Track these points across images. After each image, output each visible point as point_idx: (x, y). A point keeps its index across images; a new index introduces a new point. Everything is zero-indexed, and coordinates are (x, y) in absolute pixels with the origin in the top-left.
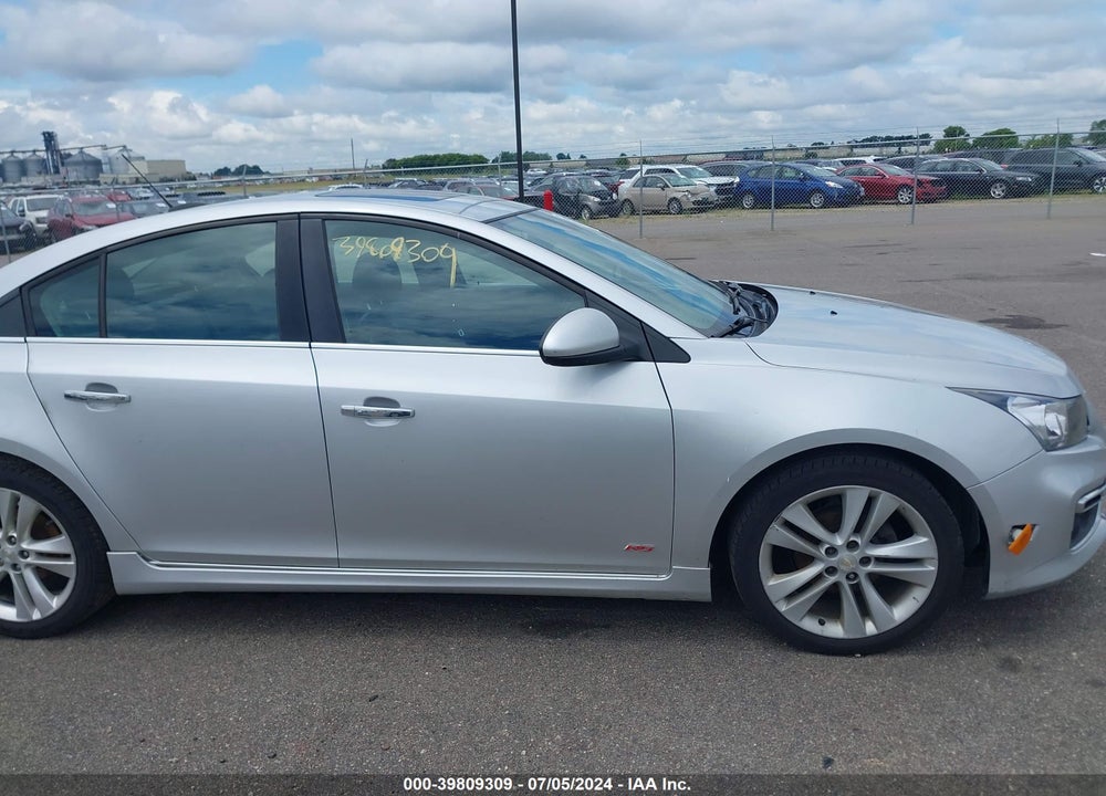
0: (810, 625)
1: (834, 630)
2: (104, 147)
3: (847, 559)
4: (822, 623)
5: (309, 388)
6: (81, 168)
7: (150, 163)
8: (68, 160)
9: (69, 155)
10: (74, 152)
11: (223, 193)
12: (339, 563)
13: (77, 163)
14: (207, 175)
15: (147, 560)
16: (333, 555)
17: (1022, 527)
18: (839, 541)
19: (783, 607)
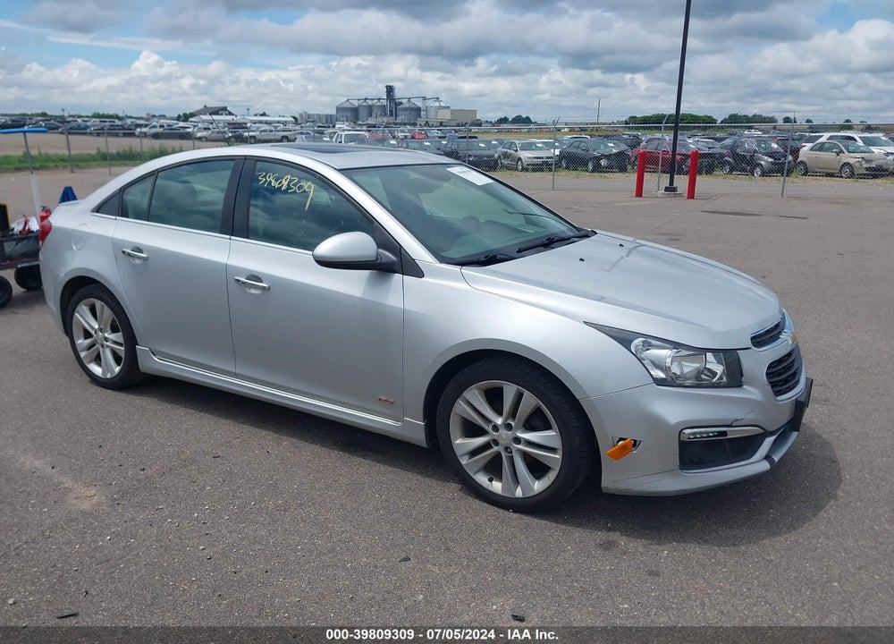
0: (482, 479)
1: (497, 486)
2: (425, 99)
3: (504, 435)
4: (491, 480)
5: (223, 264)
6: (408, 113)
7: (454, 112)
8: (401, 106)
9: (401, 103)
10: (404, 101)
11: (476, 138)
12: (236, 375)
13: (406, 109)
14: (491, 122)
15: (154, 354)
16: (233, 370)
17: (624, 439)
18: (499, 421)
19: (464, 461)
